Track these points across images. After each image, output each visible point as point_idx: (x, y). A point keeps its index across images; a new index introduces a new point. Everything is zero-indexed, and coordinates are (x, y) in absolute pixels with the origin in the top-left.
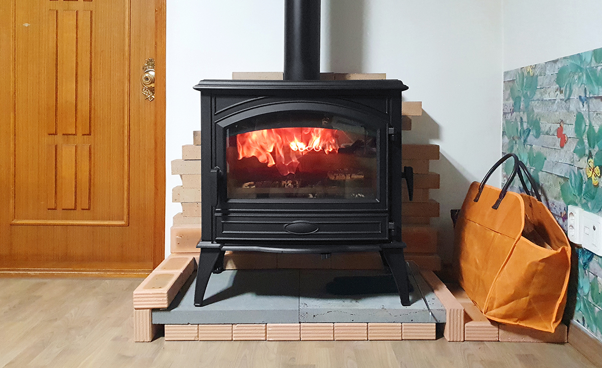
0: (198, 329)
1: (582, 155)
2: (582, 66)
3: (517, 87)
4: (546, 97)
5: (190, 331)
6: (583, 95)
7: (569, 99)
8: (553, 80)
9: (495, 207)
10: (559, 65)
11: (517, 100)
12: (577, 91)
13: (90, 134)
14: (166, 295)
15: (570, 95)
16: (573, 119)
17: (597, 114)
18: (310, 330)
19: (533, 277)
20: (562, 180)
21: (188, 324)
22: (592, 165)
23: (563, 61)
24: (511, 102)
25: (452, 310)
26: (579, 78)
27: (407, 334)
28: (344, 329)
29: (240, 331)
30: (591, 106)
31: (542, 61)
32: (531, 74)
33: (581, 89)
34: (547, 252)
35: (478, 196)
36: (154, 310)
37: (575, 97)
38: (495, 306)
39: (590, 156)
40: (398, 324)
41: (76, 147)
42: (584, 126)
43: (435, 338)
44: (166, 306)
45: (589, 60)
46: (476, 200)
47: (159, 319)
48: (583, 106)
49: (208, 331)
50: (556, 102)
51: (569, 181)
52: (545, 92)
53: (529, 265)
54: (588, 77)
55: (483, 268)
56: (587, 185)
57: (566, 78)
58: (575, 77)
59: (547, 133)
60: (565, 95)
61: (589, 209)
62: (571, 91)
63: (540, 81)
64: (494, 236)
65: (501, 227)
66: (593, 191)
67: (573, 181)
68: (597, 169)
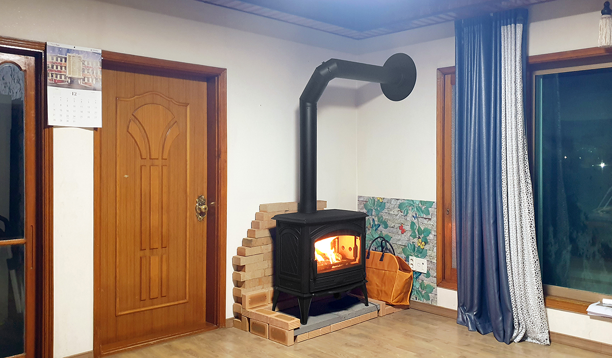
1: (414, 237)
2: (414, 205)
3: (370, 204)
4: (392, 212)
6: (415, 216)
7: (406, 215)
8: (396, 206)
9: (381, 260)
10: (400, 201)
11: (369, 210)
12: (411, 214)
16: (409, 224)
17: (423, 224)
20: (402, 247)
22: (420, 241)
23: (402, 200)
24: (364, 210)
26: (412, 209)
30: (419, 220)
31: (389, 197)
32: (381, 201)
33: (413, 213)
37: (410, 215)
38: (394, 299)
39: (419, 238)
42: (415, 227)
43: (377, 316)
45: (418, 203)
48: (415, 219)
50: (398, 216)
51: (407, 247)
52: (391, 210)
54: (417, 209)
55: (382, 286)
56: (418, 249)
57: (404, 207)
58: (410, 208)
59: (392, 227)
60: (404, 213)
61: (419, 257)
62: (407, 213)
63: (387, 205)
64: (385, 273)
65: (388, 268)
66: (421, 251)
67: (410, 247)
68: (423, 243)
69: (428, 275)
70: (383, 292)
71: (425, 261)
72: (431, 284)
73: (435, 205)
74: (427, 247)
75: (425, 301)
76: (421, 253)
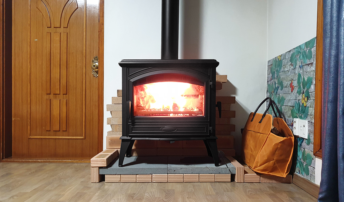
0: (120, 177)
1: (300, 93)
2: (301, 51)
3: (273, 67)
4: (286, 69)
5: (116, 178)
6: (301, 65)
7: (295, 68)
8: (288, 60)
9: (260, 122)
10: (291, 52)
11: (273, 74)
12: (299, 63)
13: (66, 94)
14: (106, 161)
15: (296, 66)
16: (296, 78)
17: (306, 73)
18: (173, 177)
19: (276, 151)
20: (291, 108)
21: (116, 174)
22: (304, 97)
23: (293, 50)
24: (271, 75)
25: (238, 168)
26: (300, 57)
27: (217, 179)
28: (188, 177)
29: (140, 178)
30: (304, 69)
32: (280, 59)
34: (282, 139)
35: (253, 118)
36: (100, 168)
37: (298, 66)
38: (258, 166)
39: (303, 93)
40: (213, 175)
41: (60, 100)
42: (301, 80)
43: (230, 181)
44: (106, 166)
45: (303, 48)
46: (252, 121)
47: (102, 172)
48: (301, 70)
49: (125, 178)
50: (290, 71)
51: (295, 107)
52: (285, 67)
53: (274, 145)
54: (303, 56)
56: (302, 107)
57: (294, 58)
58: (298, 57)
59: (286, 87)
60: (294, 66)
61: (302, 118)
62: (296, 64)
63: (283, 62)
65: (263, 130)
66: (304, 109)
67: (296, 107)
68: (306, 99)
69: (309, 141)
71: (307, 122)
72: (311, 153)
74: (309, 103)
75: (305, 176)
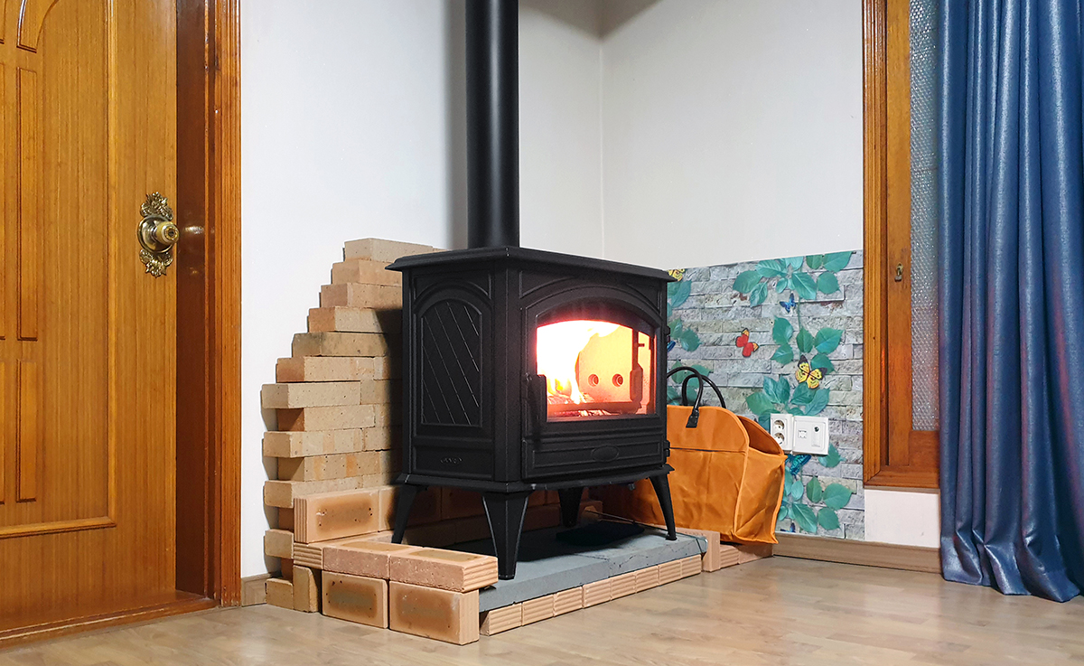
1: (787, 360)
2: (784, 271)
4: (713, 304)
6: (787, 300)
7: (759, 305)
8: (725, 285)
9: (692, 426)
12: (773, 297)
15: (761, 302)
16: (769, 327)
17: (814, 319)
19: (770, 487)
20: (747, 391)
22: (806, 369)
23: (747, 266)
26: (779, 284)
30: (802, 311)
31: (704, 265)
33: (783, 294)
37: (771, 303)
39: (803, 359)
42: (789, 332)
43: (700, 571)
45: (798, 266)
48: (789, 312)
50: (734, 309)
51: (763, 390)
52: (709, 299)
54: (796, 281)
55: (699, 493)
56: (799, 390)
57: (753, 284)
58: (772, 283)
59: (714, 344)
60: (751, 301)
61: (801, 413)
62: (763, 297)
63: (697, 288)
64: (705, 458)
65: (714, 444)
66: (808, 394)
67: (771, 389)
68: (817, 373)
69: (832, 459)
70: (704, 509)
71: (823, 421)
72: (844, 483)
73: (857, 262)
74: (830, 382)
75: (822, 533)
76: (808, 400)
